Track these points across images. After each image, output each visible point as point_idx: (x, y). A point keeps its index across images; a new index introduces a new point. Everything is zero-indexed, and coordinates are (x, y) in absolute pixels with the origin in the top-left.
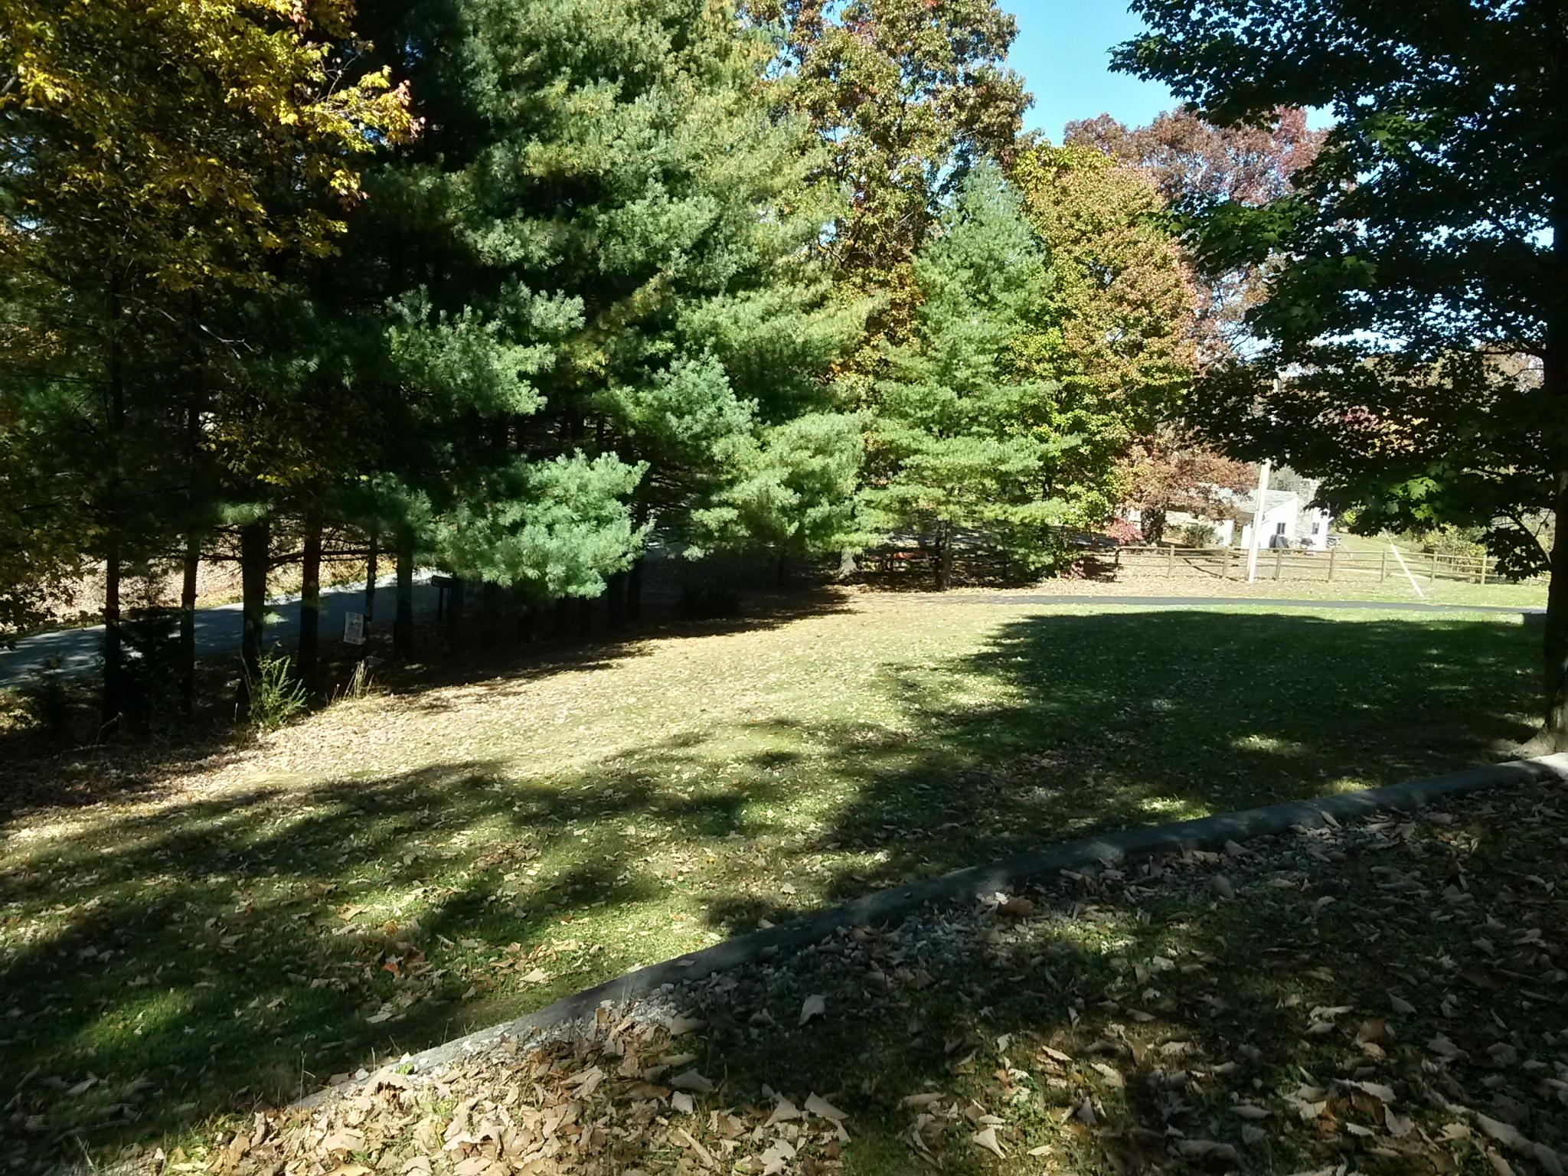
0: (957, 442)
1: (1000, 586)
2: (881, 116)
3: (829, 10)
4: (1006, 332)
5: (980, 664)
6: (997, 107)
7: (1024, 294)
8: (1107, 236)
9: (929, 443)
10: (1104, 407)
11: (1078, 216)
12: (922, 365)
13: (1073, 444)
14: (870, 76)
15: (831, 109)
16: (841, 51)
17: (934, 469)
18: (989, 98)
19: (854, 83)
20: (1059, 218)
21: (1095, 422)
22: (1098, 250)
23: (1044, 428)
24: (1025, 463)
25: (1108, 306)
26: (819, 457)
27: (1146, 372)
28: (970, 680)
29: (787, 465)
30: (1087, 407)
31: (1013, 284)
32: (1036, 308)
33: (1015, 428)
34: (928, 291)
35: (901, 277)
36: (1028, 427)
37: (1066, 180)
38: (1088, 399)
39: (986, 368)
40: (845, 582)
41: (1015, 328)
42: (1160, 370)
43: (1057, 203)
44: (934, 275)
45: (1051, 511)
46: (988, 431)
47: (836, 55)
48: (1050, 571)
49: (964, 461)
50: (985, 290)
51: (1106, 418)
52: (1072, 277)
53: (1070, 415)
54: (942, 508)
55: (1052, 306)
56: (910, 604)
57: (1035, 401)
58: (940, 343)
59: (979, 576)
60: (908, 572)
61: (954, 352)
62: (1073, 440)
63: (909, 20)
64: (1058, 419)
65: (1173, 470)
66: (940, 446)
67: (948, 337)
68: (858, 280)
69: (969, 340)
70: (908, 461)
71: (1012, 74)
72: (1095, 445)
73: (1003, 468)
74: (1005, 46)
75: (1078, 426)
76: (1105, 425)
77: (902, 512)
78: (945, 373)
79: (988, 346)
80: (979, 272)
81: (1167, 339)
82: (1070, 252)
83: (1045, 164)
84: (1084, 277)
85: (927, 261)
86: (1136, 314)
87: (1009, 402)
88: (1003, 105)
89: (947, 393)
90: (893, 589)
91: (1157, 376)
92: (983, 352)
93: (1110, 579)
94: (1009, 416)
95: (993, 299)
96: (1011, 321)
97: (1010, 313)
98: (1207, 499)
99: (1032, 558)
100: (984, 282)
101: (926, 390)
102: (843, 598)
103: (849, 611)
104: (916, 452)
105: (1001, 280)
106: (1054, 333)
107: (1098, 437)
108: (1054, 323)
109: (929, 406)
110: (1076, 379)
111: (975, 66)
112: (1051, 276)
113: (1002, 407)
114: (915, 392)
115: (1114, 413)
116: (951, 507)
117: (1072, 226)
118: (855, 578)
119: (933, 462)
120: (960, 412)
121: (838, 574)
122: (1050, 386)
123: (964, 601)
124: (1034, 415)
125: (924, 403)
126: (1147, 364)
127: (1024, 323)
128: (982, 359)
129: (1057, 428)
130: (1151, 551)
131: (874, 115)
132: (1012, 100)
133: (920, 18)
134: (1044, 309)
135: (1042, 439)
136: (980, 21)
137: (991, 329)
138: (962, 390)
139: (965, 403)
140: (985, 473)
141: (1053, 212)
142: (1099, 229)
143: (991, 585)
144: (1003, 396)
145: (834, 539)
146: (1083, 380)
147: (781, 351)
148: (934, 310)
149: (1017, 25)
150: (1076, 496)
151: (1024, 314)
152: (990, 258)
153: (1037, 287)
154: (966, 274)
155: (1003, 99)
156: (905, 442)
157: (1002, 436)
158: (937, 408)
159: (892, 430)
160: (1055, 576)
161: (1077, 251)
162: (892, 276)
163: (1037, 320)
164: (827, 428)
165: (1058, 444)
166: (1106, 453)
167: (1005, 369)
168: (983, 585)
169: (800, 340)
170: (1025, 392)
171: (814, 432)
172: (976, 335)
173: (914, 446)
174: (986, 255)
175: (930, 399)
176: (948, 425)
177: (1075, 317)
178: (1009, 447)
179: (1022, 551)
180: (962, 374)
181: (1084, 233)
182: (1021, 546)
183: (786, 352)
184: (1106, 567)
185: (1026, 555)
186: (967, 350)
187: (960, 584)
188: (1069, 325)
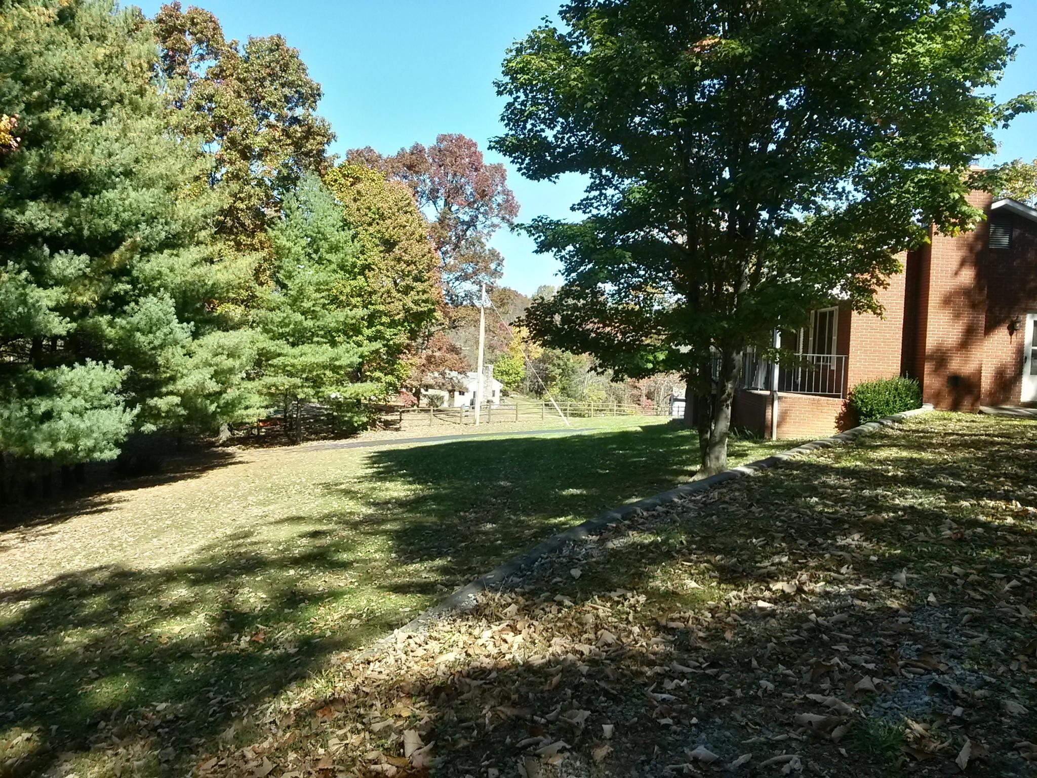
0: (306, 348)
1: (335, 438)
2: (244, 139)
3: (196, 68)
4: (332, 278)
6: (314, 139)
7: (340, 255)
8: (388, 222)
9: (287, 349)
10: (393, 324)
11: (369, 208)
13: (378, 347)
14: (233, 113)
15: (209, 132)
16: (213, 96)
17: (293, 366)
18: (310, 133)
19: (223, 117)
20: (358, 210)
21: (388, 333)
22: (384, 230)
23: (360, 338)
24: (351, 359)
25: (392, 263)
26: (231, 360)
27: (416, 303)
29: (211, 365)
31: (334, 249)
32: (349, 264)
33: (341, 338)
34: (279, 252)
35: (261, 242)
36: (349, 337)
37: (359, 186)
38: (384, 319)
39: (322, 301)
41: (338, 276)
42: (424, 301)
43: (355, 200)
44: (283, 241)
45: (367, 390)
46: (325, 340)
47: (210, 98)
48: (364, 427)
49: (310, 359)
50: (316, 252)
51: (395, 331)
52: (369, 245)
53: (374, 329)
54: (300, 390)
55: (359, 263)
56: (277, 455)
57: (354, 321)
58: (292, 286)
59: (316, 433)
60: (267, 435)
61: (301, 291)
62: (377, 345)
63: (256, 79)
64: (367, 332)
65: (424, 361)
66: (296, 351)
67: (297, 281)
69: (310, 283)
70: (275, 361)
71: (323, 121)
72: (389, 347)
73: (337, 363)
74: (315, 102)
75: (379, 336)
76: (395, 335)
77: (272, 395)
78: (295, 303)
79: (322, 287)
80: (313, 240)
81: (426, 284)
82: (366, 230)
83: (344, 176)
84: (377, 246)
85: (278, 233)
86: (409, 268)
87: (337, 322)
88: (318, 138)
89: (299, 317)
90: (262, 446)
91: (423, 305)
92: (318, 291)
93: (397, 430)
94: (338, 331)
95: (322, 258)
96: (335, 271)
97: (334, 266)
98: (444, 378)
99: (356, 419)
100: (315, 247)
101: (285, 315)
102: (231, 455)
103: (240, 462)
104: (279, 355)
105: (326, 246)
106: (361, 280)
107: (391, 342)
108: (362, 273)
109: (287, 325)
110: (378, 307)
111: (299, 112)
112: (358, 245)
113: (332, 325)
114: (277, 316)
115: (399, 327)
116: (306, 390)
117: (367, 215)
118: (231, 442)
119: (295, 361)
120: (306, 328)
121: (218, 440)
122: (361, 312)
124: (352, 330)
125: (282, 324)
126: (416, 298)
127: (342, 272)
128: (318, 295)
129: (367, 338)
130: (414, 411)
131: (239, 138)
132: (323, 136)
133: (262, 80)
134: (354, 265)
135: (359, 345)
136: (301, 86)
137: (323, 276)
138: (307, 315)
139: (309, 323)
140: (325, 367)
141: (354, 206)
142: (382, 217)
143: (324, 438)
144: (335, 317)
145: (236, 414)
146: (382, 308)
147: (198, 291)
148: (284, 263)
149: (322, 90)
150: (378, 380)
151: (342, 267)
152: (319, 232)
153: (350, 251)
154: (305, 242)
155: (318, 135)
156: (273, 349)
157: (333, 344)
158: (292, 326)
160: (367, 430)
161: (371, 230)
162: (256, 241)
163: (350, 271)
164: (236, 340)
165: (368, 347)
166: (395, 351)
167: (333, 301)
168: (318, 440)
169: (210, 283)
170: (347, 316)
171: (227, 343)
172: (315, 279)
173: (278, 351)
174: (316, 230)
175: (287, 321)
176: (299, 337)
177: (373, 270)
178: (341, 349)
179: (349, 415)
180: (307, 304)
181: (374, 220)
182: (348, 412)
183: (202, 291)
184: (394, 422)
185: (352, 417)
186: (310, 290)
187: (308, 440)
188: (371, 274)
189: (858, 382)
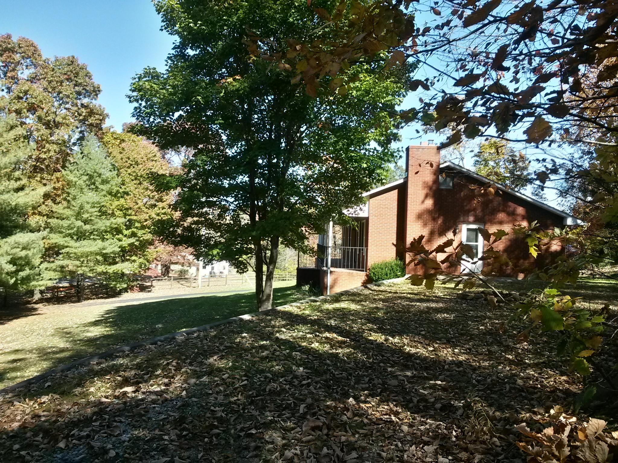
0: (85, 242)
1: (106, 298)
2: (46, 117)
3: (22, 73)
4: (103, 200)
5: (96, 323)
6: (95, 117)
7: (109, 186)
8: (140, 166)
9: (72, 243)
10: (143, 227)
11: (129, 159)
12: (68, 212)
13: (132, 242)
14: (41, 101)
15: (24, 113)
16: (28, 91)
17: (75, 253)
18: (91, 113)
19: (34, 103)
20: (122, 159)
21: (140, 233)
22: (137, 171)
23: (120, 236)
24: (113, 249)
25: (142, 191)
26: (24, 251)
27: (158, 215)
28: (92, 329)
29: (9, 255)
30: (137, 228)
31: (105, 182)
32: (114, 191)
33: (109, 236)
34: (69, 184)
35: (57, 178)
36: (114, 236)
37: (123, 145)
38: (137, 225)
39: (95, 213)
40: (36, 303)
41: (106, 198)
42: (163, 214)
43: (121, 153)
44: (71, 177)
45: (126, 268)
46: (98, 237)
47: (26, 93)
48: (125, 290)
49: (88, 250)
50: (94, 184)
51: (144, 232)
52: (128, 180)
53: (130, 230)
54: (79, 269)
55: (121, 191)
56: (66, 308)
57: (116, 226)
58: (76, 204)
59: (96, 295)
60: (65, 296)
61: (81, 207)
62: (132, 240)
63: (57, 82)
64: (126, 232)
66: (77, 244)
67: (79, 202)
68: (39, 179)
69: (88, 203)
70: (63, 251)
71: (100, 106)
72: (141, 241)
73: (104, 252)
74: (97, 95)
75: (134, 235)
76: (144, 234)
77: (62, 272)
78: (78, 216)
79: (96, 205)
80: (91, 177)
81: (165, 203)
82: (127, 171)
83: (115, 138)
84: (133, 180)
85: (68, 172)
86: (153, 194)
87: (106, 226)
88: (97, 117)
89: (79, 223)
90: (58, 303)
91: (162, 216)
92: (94, 207)
93: (149, 291)
94: (106, 232)
95: (97, 187)
96: (105, 196)
97: (104, 193)
98: (184, 259)
99: (118, 285)
100: (93, 181)
101: (70, 222)
102: (36, 309)
103: (39, 314)
104: (67, 247)
105: (100, 180)
106: (122, 201)
107: (141, 239)
108: (122, 197)
109: (72, 229)
110: (132, 217)
111: (85, 101)
112: (120, 180)
113: (103, 228)
114: (65, 223)
115: (147, 230)
116: (83, 268)
117: (127, 162)
118: (40, 301)
119: (76, 251)
120: (86, 230)
121: (33, 300)
122: (122, 220)
123: (90, 305)
124: (118, 231)
125: (69, 227)
126: (158, 212)
127: (110, 196)
128: (93, 210)
129: (125, 236)
130: (165, 279)
131: (43, 117)
132: (100, 115)
133: (62, 82)
134: (118, 192)
135: (120, 240)
136: (86, 86)
137: (97, 199)
138: (86, 222)
139: (88, 227)
140: (97, 254)
141: (119, 156)
142: (137, 164)
143: (102, 298)
144: (103, 224)
145: (32, 284)
146: (135, 218)
147: (5, 208)
148: (72, 191)
149: (101, 88)
150: (134, 261)
151: (110, 193)
152: (95, 172)
153: (114, 184)
154: (85, 178)
155: (97, 114)
156: (62, 243)
157: (103, 239)
158: (75, 229)
159: (56, 239)
160: (128, 292)
161: (129, 171)
162: (53, 177)
163: (115, 196)
164: (27, 239)
165: (126, 242)
166: (144, 245)
167: (103, 213)
168: (98, 298)
169: (14, 204)
170: (112, 222)
171: (21, 241)
172: (91, 201)
173: (66, 244)
174: (93, 171)
175: (72, 226)
176: (81, 236)
177: (130, 195)
178: (106, 243)
179: (114, 283)
180: (85, 216)
181: (131, 165)
182: (113, 281)
183: (8, 209)
184: (148, 287)
185: (116, 285)
186: (87, 207)
187: (89, 299)
188: (128, 197)
189: (373, 263)
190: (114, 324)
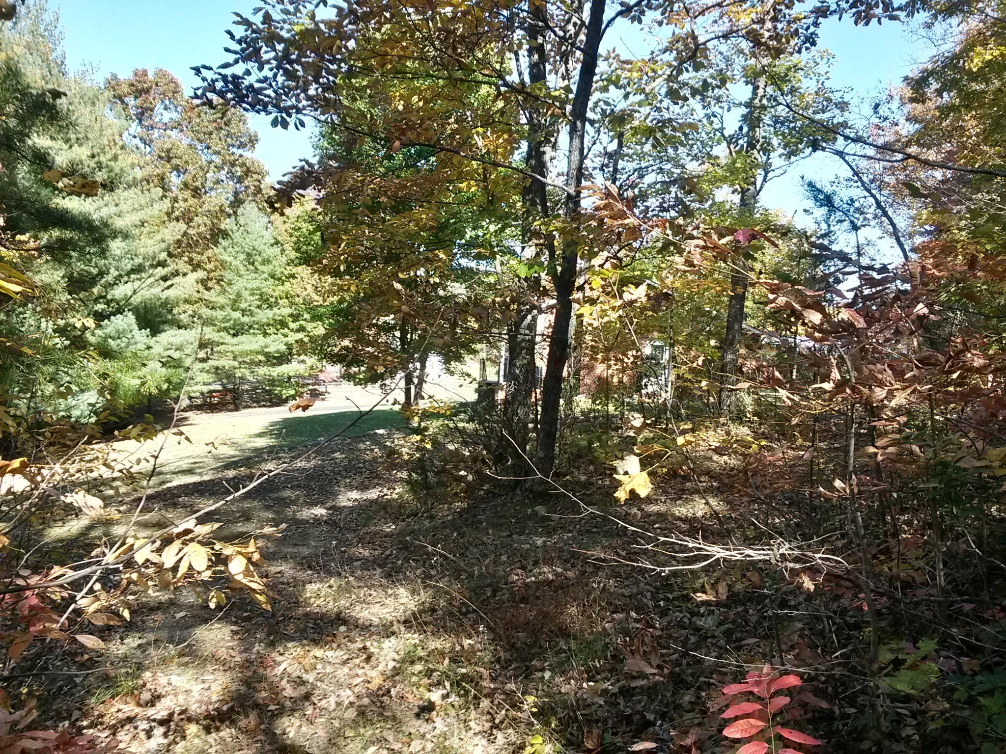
0: (243, 338)
1: (269, 407)
4: (264, 285)
5: (260, 435)
6: (252, 177)
7: (271, 267)
9: (228, 339)
12: (221, 300)
13: (300, 337)
14: (187, 162)
17: (232, 352)
18: (248, 172)
21: (309, 326)
23: (286, 330)
24: (278, 347)
30: (305, 320)
31: (267, 261)
32: (278, 273)
33: (272, 330)
34: (223, 265)
35: (208, 258)
36: (278, 330)
38: (306, 316)
39: (255, 302)
40: (184, 410)
41: (268, 283)
44: (225, 256)
45: (292, 369)
46: (258, 332)
48: (293, 398)
49: (246, 347)
50: (253, 264)
51: (314, 325)
53: (297, 323)
54: (237, 370)
55: (286, 272)
56: (223, 418)
57: (280, 318)
58: (232, 291)
59: (258, 402)
60: (219, 403)
61: (239, 295)
62: (300, 335)
63: (204, 133)
64: (293, 325)
66: (235, 340)
67: (235, 288)
68: (186, 259)
69: (246, 289)
70: (218, 349)
71: (258, 161)
72: (311, 337)
73: (266, 350)
74: (253, 146)
75: (302, 329)
76: (315, 327)
77: (216, 373)
78: (235, 306)
79: (255, 292)
80: (249, 255)
85: (221, 250)
87: (268, 318)
88: (255, 176)
89: (237, 315)
90: (212, 412)
92: (253, 294)
93: (324, 399)
94: (268, 325)
95: (256, 269)
96: (266, 280)
97: (266, 275)
99: (284, 392)
100: (251, 260)
101: (226, 313)
102: (186, 419)
104: (222, 344)
105: (260, 259)
106: (287, 286)
108: (287, 281)
109: (228, 321)
113: (265, 320)
114: (219, 314)
116: (242, 370)
118: (190, 408)
119: (233, 349)
120: (244, 323)
122: (287, 311)
123: (250, 415)
124: (283, 324)
125: (225, 320)
127: (272, 280)
128: (252, 298)
129: (292, 330)
132: (259, 174)
133: (210, 133)
134: (282, 274)
135: (285, 336)
136: (241, 136)
137: (255, 284)
138: (244, 312)
139: (246, 319)
140: (258, 353)
143: (264, 406)
144: (265, 315)
147: (156, 304)
148: (228, 275)
149: (259, 136)
150: (304, 361)
151: (273, 276)
152: (254, 249)
153: (278, 264)
154: (242, 257)
155: (255, 173)
156: (216, 339)
157: (265, 334)
158: (232, 322)
159: (210, 333)
160: (296, 400)
163: (279, 279)
164: (181, 339)
165: (293, 337)
167: (266, 301)
168: (260, 407)
170: (275, 313)
171: (175, 341)
172: (250, 286)
173: (221, 341)
174: (252, 247)
175: (228, 318)
176: (238, 330)
178: (269, 340)
179: (279, 389)
180: (243, 305)
182: (278, 387)
183: (158, 303)
184: (321, 394)
185: (281, 391)
186: (245, 294)
187: (249, 407)
188: (294, 281)
190: (278, 436)
